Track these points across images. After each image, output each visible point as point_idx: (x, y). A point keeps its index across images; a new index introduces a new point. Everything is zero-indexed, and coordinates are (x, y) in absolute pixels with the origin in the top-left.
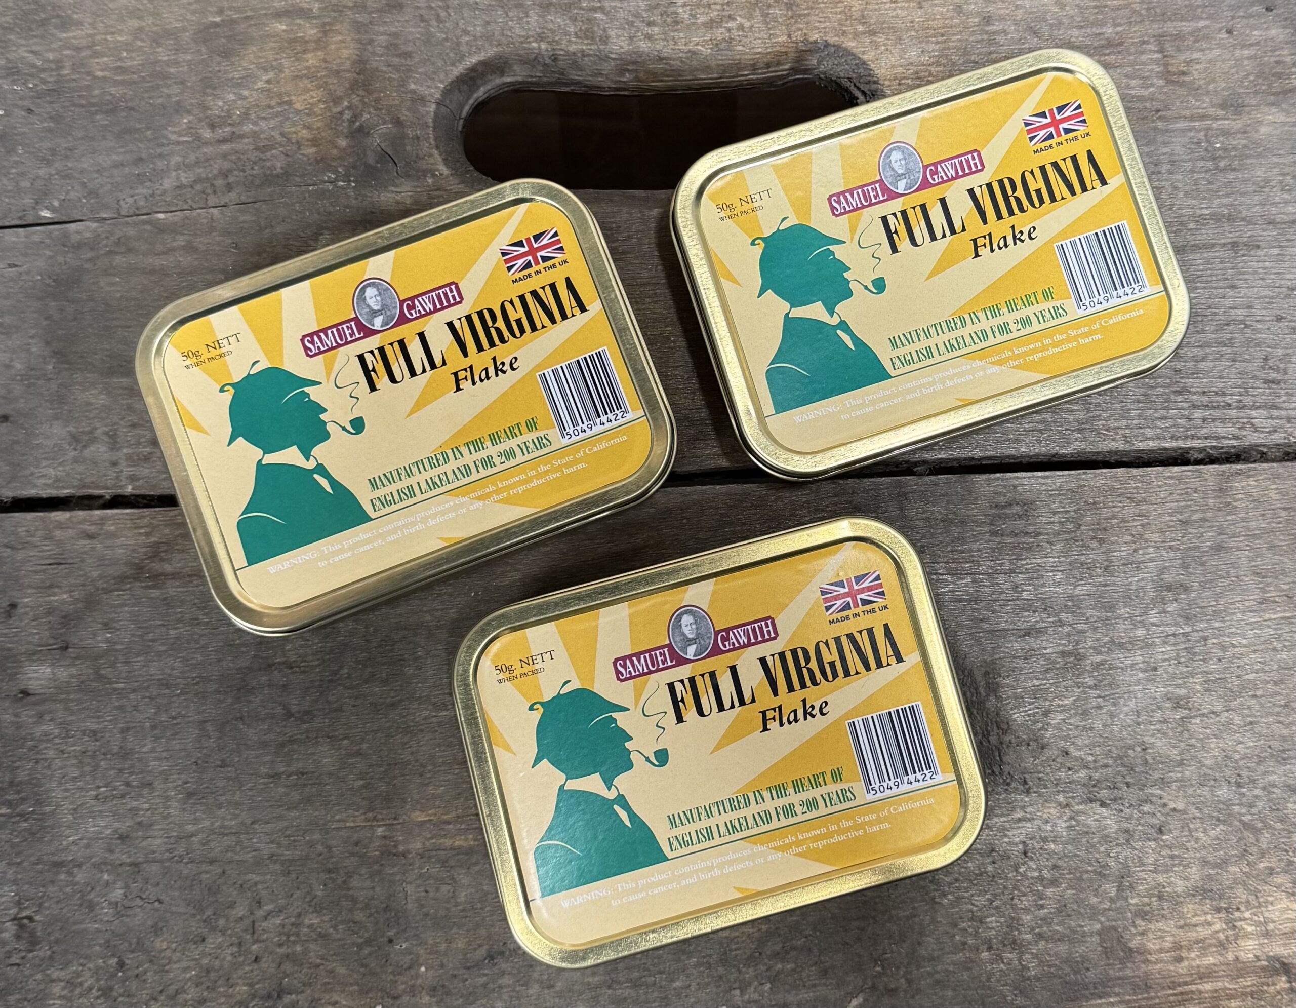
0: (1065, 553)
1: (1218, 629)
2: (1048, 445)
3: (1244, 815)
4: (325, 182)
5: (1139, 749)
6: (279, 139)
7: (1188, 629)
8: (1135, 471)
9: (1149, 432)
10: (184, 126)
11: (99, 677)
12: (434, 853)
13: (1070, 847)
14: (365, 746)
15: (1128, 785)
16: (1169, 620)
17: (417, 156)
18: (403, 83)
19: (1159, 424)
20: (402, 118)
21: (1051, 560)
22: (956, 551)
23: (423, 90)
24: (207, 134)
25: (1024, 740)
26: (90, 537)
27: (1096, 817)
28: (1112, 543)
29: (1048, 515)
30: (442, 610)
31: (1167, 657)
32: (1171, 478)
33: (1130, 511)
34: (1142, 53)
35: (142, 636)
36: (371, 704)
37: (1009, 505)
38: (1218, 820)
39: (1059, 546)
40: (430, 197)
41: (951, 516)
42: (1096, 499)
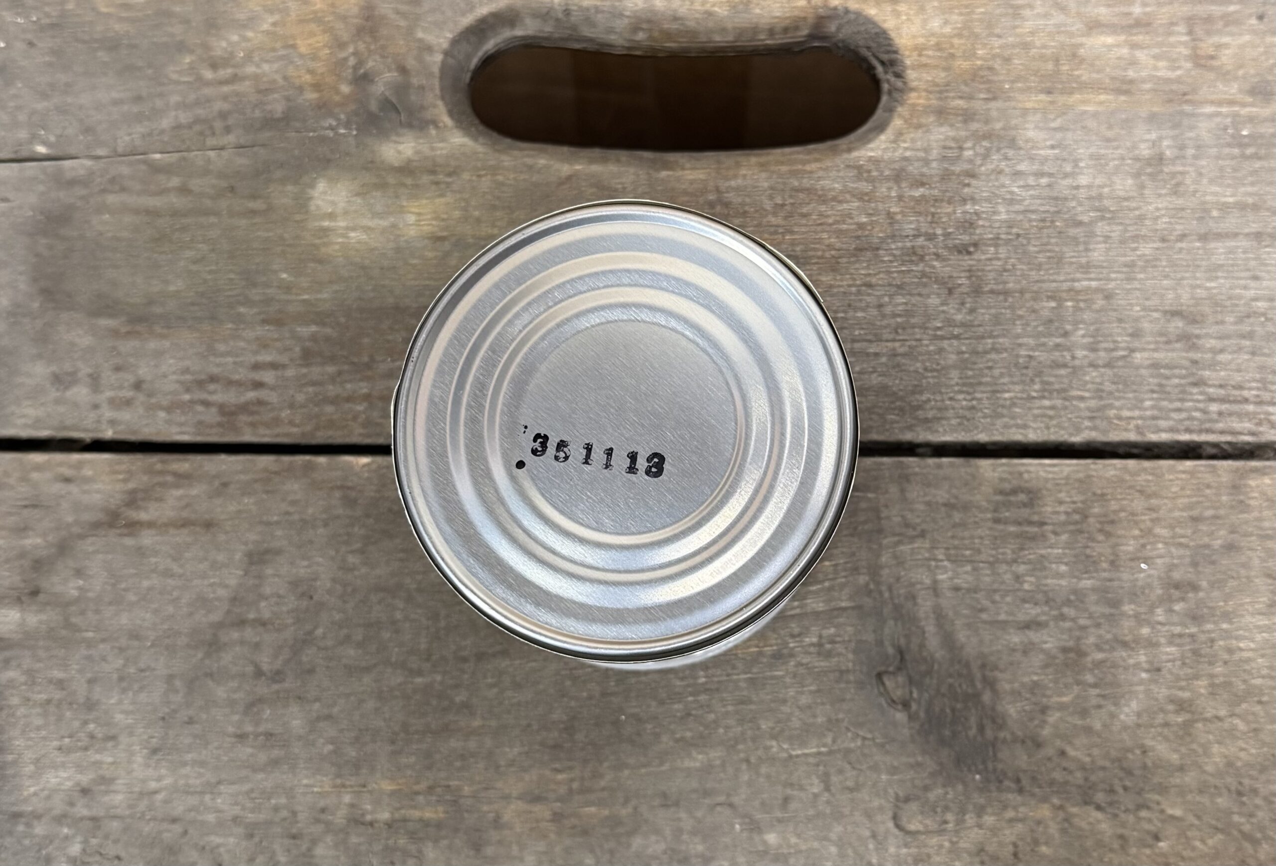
0: (1069, 545)
1: (1226, 631)
2: (1056, 432)
3: (1242, 824)
4: (327, 129)
5: (1138, 752)
6: (281, 82)
7: (1194, 630)
8: (1147, 464)
9: (1163, 424)
10: (186, 67)
11: (68, 625)
12: (402, 824)
13: (1062, 850)
14: (337, 708)
15: (1125, 788)
16: (1175, 619)
17: (422, 107)
18: (410, 31)
19: (1174, 415)
20: (409, 67)
21: (1056, 551)
22: (957, 537)
23: (430, 38)
24: (208, 75)
25: (1019, 737)
26: (68, 480)
27: (1091, 819)
28: (1119, 537)
29: (1054, 504)
31: (1171, 657)
32: (1184, 472)
33: (1139, 504)
34: (1170, 34)
35: (114, 585)
37: (1014, 491)
38: (1217, 828)
39: (1064, 537)
40: (433, 149)
41: (953, 501)
42: (1105, 491)
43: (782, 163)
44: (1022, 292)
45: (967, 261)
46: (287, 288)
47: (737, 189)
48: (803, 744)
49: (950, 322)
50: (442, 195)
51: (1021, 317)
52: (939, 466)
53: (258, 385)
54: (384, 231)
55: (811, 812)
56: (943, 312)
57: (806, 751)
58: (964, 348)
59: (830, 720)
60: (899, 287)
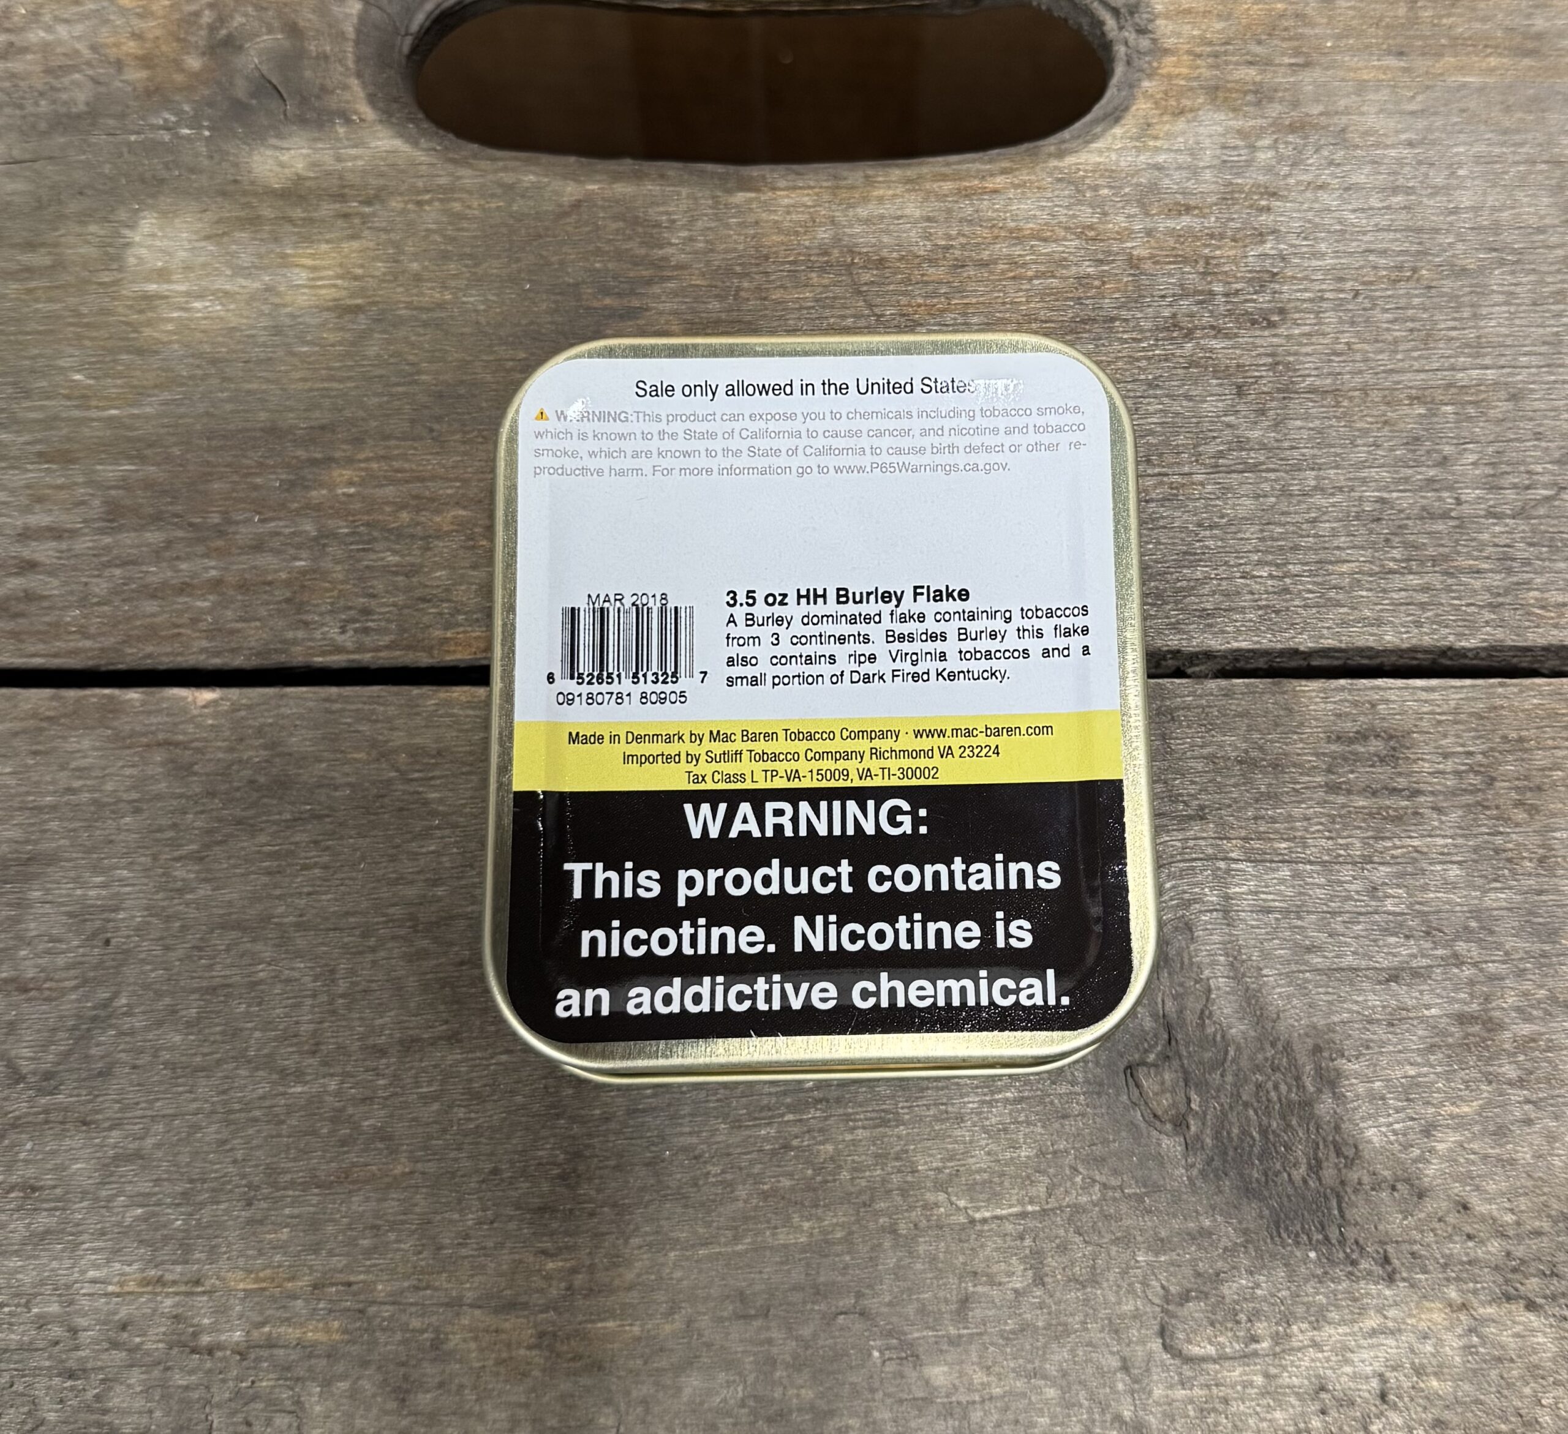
0: (1465, 830)
2: (1434, 632)
4: (160, 128)
6: (87, 54)
12: (265, 1353)
13: (1467, 1387)
14: (150, 1141)
17: (323, 89)
20: (302, 23)
21: (1440, 841)
22: (1263, 818)
25: (1385, 1180)
27: (1518, 1329)
28: (1553, 815)
29: (1434, 758)
30: (309, 894)
36: (166, 1064)
37: (1362, 736)
39: (1454, 816)
40: (339, 159)
41: (1254, 754)
42: (1524, 733)
43: (944, 178)
44: (1364, 390)
45: (1266, 339)
46: (83, 398)
47: (867, 221)
48: (995, 1198)
49: (1241, 444)
50: (354, 237)
51: (1365, 432)
52: (1228, 694)
53: (30, 566)
54: (252, 298)
55: (1011, 1325)
56: (1229, 426)
57: (999, 1212)
58: (1266, 487)
59: (1042, 1153)
60: (1150, 385)
